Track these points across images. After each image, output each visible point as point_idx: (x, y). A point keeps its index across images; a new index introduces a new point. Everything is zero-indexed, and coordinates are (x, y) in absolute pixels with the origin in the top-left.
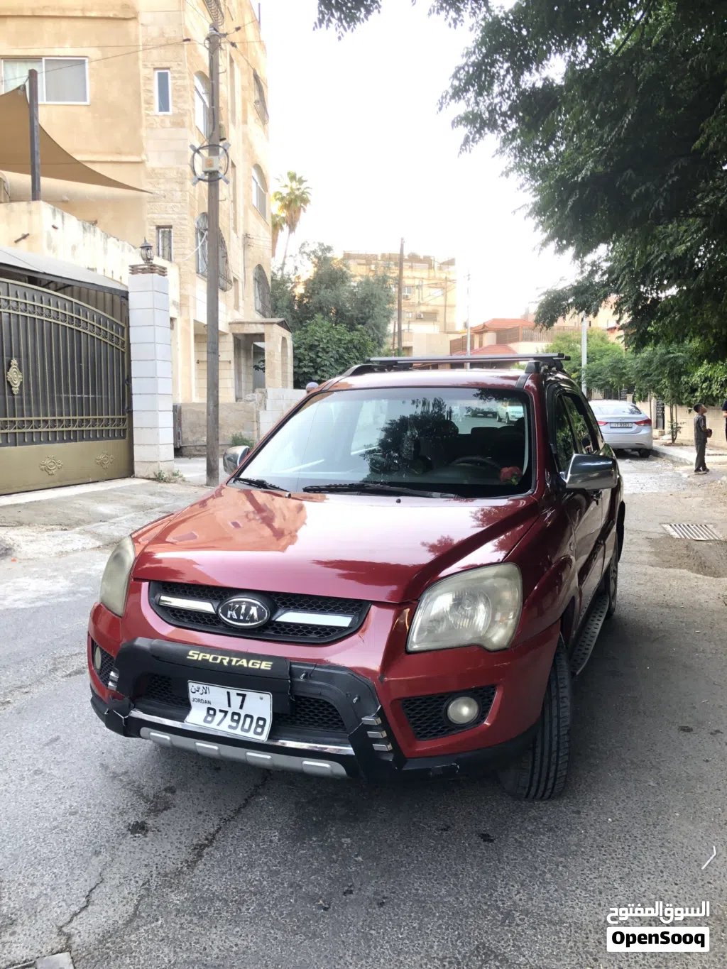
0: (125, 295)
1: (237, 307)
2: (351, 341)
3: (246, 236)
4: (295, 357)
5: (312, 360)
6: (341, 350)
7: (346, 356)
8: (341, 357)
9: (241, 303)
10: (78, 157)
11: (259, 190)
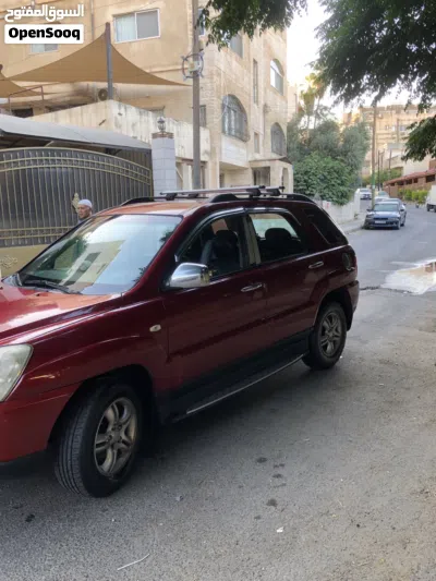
0: (149, 152)
1: (257, 151)
2: (332, 168)
3: (265, 106)
4: (295, 180)
5: (305, 181)
6: (326, 174)
7: (329, 177)
8: (325, 177)
9: (261, 148)
10: (147, 71)
11: (277, 75)
